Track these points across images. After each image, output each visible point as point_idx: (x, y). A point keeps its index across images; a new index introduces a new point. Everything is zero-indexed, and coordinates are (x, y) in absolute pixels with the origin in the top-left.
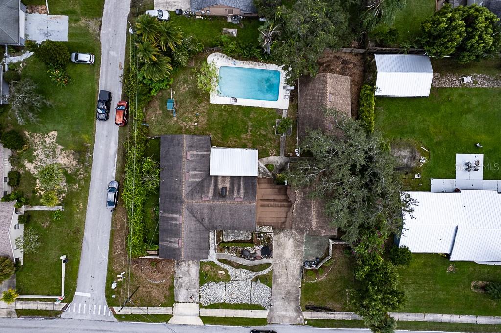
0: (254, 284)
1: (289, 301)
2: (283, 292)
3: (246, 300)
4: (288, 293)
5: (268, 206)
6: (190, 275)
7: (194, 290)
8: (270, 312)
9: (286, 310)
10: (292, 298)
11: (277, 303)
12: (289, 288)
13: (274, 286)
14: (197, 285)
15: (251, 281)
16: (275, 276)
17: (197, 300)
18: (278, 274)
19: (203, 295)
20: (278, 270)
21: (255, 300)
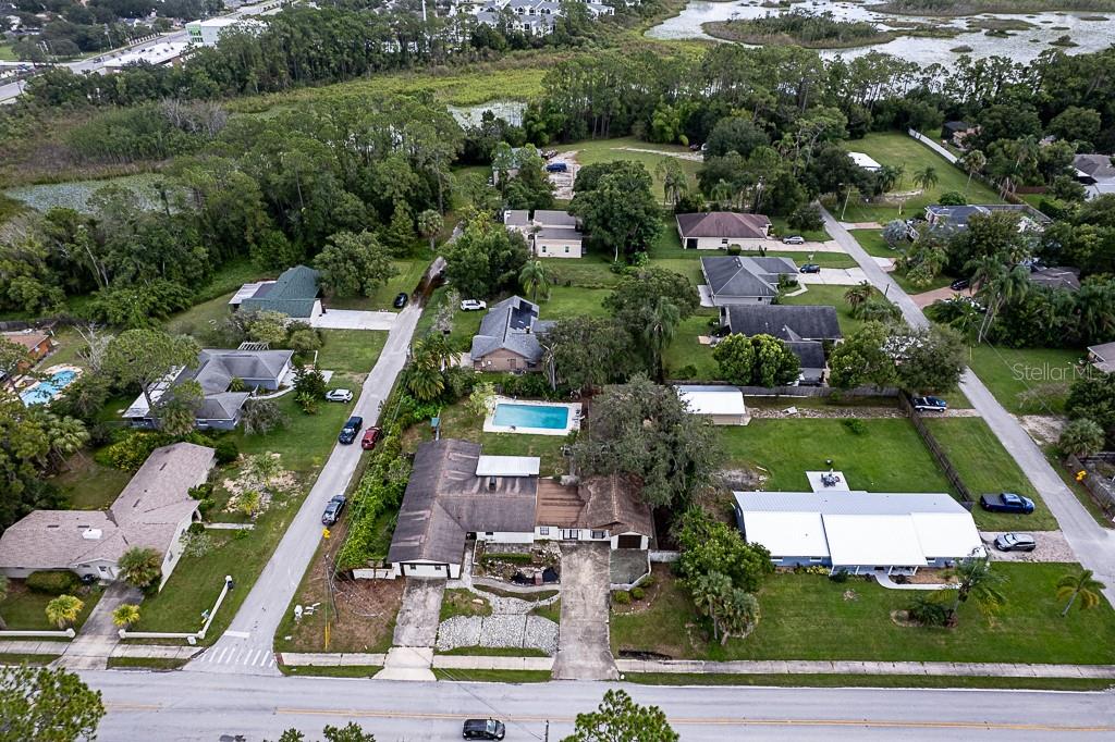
0: (530, 618)
1: (590, 644)
2: (579, 630)
3: (515, 642)
4: (588, 631)
5: (551, 504)
6: (425, 606)
7: (429, 628)
8: (557, 661)
9: (586, 657)
10: (594, 638)
11: (570, 646)
12: (589, 624)
13: (563, 622)
14: (436, 621)
15: (527, 614)
16: (565, 607)
17: (432, 643)
18: (570, 605)
19: (442, 635)
20: (568, 600)
21: (531, 643)
